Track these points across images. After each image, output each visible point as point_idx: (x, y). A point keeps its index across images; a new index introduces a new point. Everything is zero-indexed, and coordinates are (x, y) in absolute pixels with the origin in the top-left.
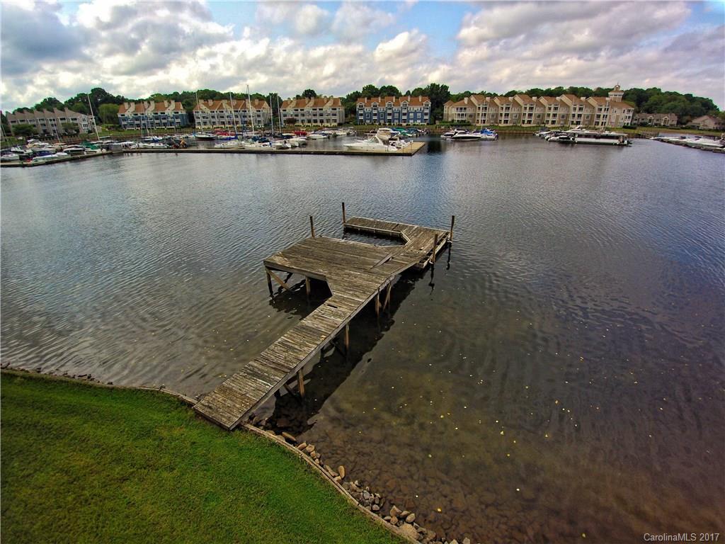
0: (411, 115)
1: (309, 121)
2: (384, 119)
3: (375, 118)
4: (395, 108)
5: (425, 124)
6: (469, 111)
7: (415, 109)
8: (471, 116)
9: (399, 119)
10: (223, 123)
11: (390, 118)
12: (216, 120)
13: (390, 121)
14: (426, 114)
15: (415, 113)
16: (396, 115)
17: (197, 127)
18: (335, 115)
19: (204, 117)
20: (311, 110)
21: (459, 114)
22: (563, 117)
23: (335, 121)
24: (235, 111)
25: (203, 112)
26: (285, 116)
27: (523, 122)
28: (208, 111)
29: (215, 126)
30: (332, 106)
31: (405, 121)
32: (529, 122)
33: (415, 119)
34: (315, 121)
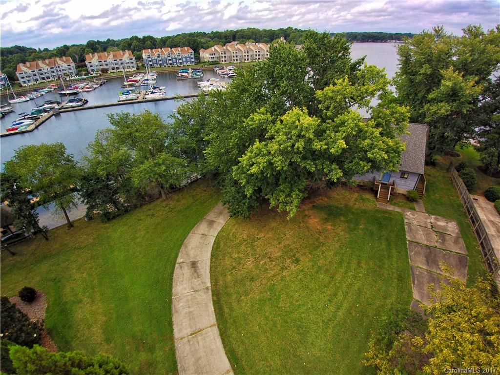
0: (184, 59)
1: (113, 69)
2: (167, 63)
3: (161, 62)
4: (173, 56)
5: (194, 64)
6: (217, 55)
7: (186, 55)
8: (218, 58)
9: (176, 62)
10: (43, 79)
11: (171, 62)
12: (38, 77)
13: (171, 64)
14: (192, 58)
15: (186, 58)
16: (174, 60)
17: (23, 85)
18: (132, 63)
19: (27, 77)
20: (113, 61)
21: (212, 58)
22: (262, 55)
23: (133, 67)
24: (50, 68)
25: (26, 73)
26: (91, 66)
27: (245, 59)
28: (29, 71)
29: (38, 82)
30: (129, 57)
31: (181, 63)
32: (248, 59)
33: (187, 62)
34: (118, 68)
